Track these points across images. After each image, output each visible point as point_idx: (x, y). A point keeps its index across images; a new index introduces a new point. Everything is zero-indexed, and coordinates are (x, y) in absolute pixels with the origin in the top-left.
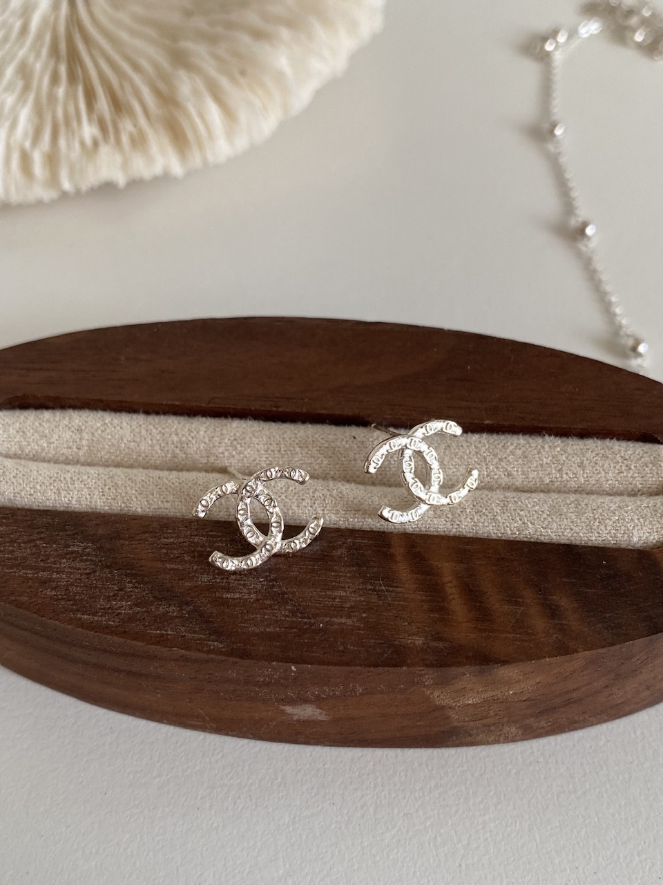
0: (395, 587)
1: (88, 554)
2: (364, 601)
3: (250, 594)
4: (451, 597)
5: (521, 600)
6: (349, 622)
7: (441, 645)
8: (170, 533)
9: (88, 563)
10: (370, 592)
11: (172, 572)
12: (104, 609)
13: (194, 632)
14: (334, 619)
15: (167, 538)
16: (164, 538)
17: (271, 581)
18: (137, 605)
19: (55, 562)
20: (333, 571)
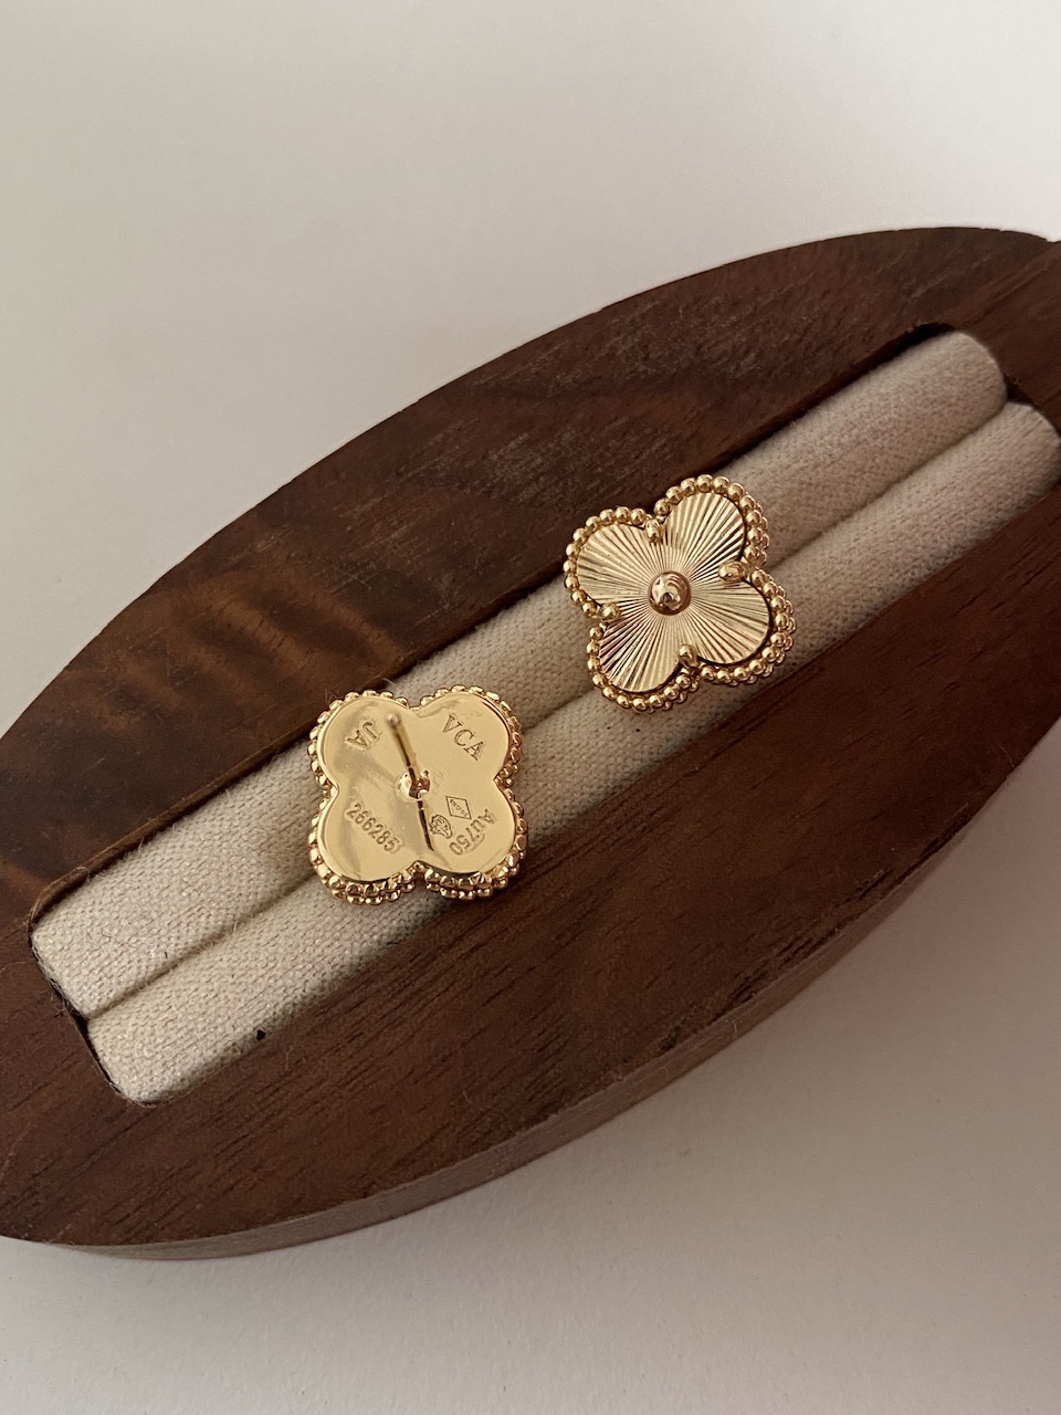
0: (341, 589)
1: (726, 364)
2: (363, 544)
3: (500, 457)
4: (266, 624)
5: (178, 684)
6: (359, 509)
7: (234, 559)
8: (666, 455)
9: (715, 357)
10: (366, 560)
11: (613, 416)
12: (639, 328)
13: (517, 375)
14: (380, 499)
15: (662, 447)
16: (665, 445)
17: (493, 487)
18: (611, 356)
19: (753, 330)
20: (431, 553)
